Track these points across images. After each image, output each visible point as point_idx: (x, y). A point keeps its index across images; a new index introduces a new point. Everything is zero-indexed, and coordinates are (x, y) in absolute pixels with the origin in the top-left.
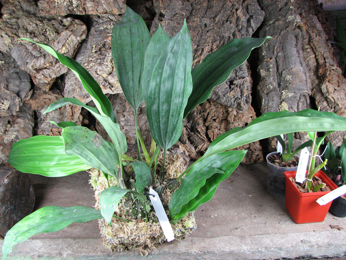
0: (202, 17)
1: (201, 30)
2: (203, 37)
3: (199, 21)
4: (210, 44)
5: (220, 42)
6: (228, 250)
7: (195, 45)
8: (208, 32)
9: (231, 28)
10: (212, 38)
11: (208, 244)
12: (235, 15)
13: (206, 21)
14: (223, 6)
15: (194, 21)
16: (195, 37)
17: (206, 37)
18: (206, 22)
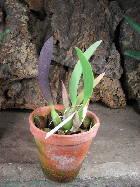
0: (81, 14)
1: (81, 22)
2: (83, 27)
3: (79, 16)
4: (89, 31)
5: (96, 30)
6: (118, 176)
7: (77, 32)
8: (86, 23)
9: (102, 20)
10: (89, 27)
11: (98, 170)
12: (104, 12)
13: (84, 15)
14: (95, 6)
15: (75, 16)
16: (77, 27)
17: (85, 27)
18: (84, 17)
